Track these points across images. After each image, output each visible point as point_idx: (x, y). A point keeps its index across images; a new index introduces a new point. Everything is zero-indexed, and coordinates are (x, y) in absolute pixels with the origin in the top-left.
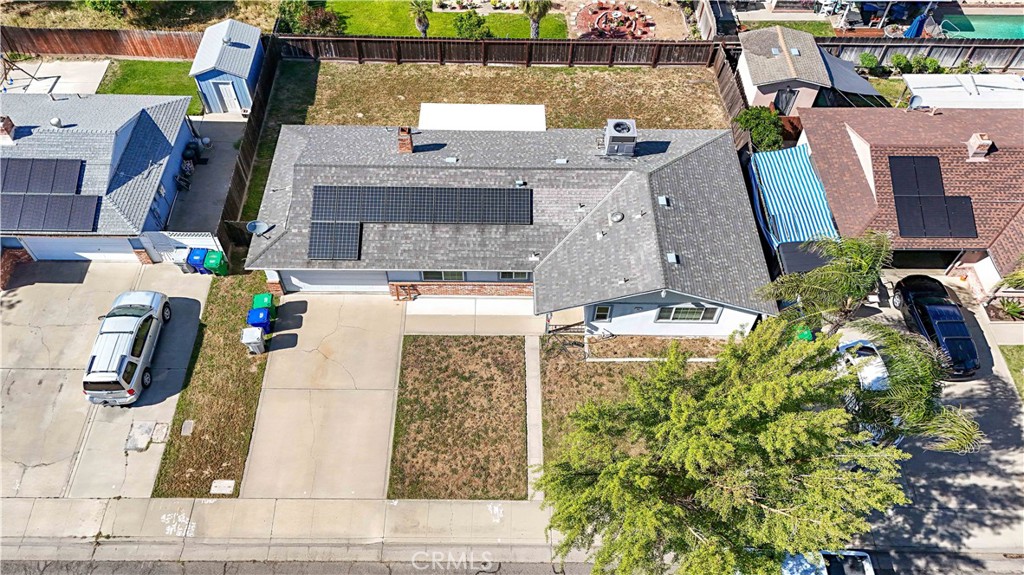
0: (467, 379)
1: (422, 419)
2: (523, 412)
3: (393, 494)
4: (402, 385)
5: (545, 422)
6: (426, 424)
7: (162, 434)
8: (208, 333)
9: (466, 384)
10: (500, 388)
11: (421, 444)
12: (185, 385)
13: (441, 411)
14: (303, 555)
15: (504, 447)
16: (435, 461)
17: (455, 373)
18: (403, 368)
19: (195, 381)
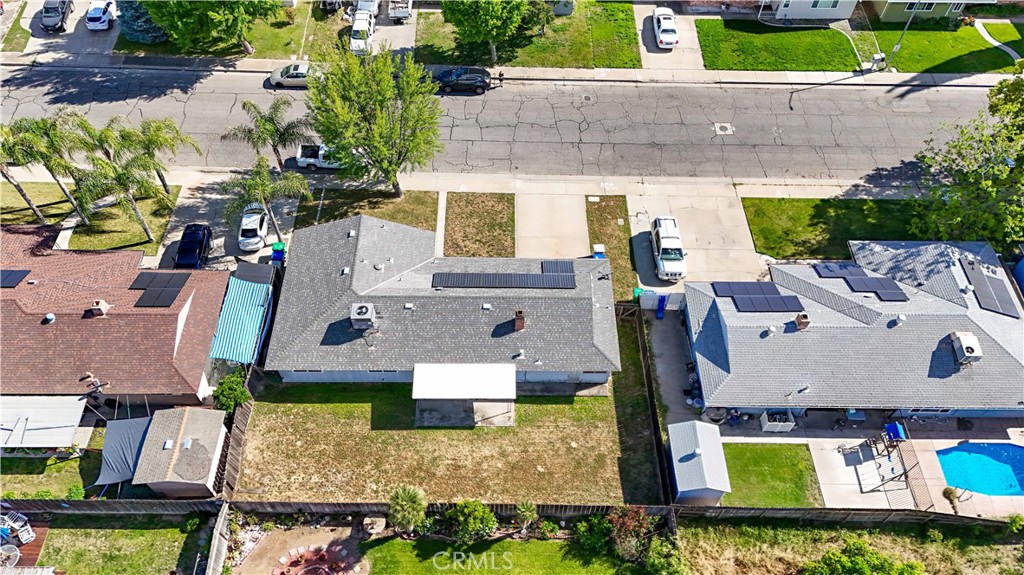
0: (477, 240)
1: (500, 223)
2: (447, 225)
3: (513, 195)
4: (513, 239)
5: (435, 220)
6: (499, 220)
7: (632, 220)
8: (629, 266)
9: (478, 238)
10: (459, 236)
11: (500, 213)
12: (631, 240)
13: (492, 227)
14: (549, 177)
15: (457, 210)
16: (493, 206)
17: (484, 244)
18: (513, 247)
19: (626, 242)
